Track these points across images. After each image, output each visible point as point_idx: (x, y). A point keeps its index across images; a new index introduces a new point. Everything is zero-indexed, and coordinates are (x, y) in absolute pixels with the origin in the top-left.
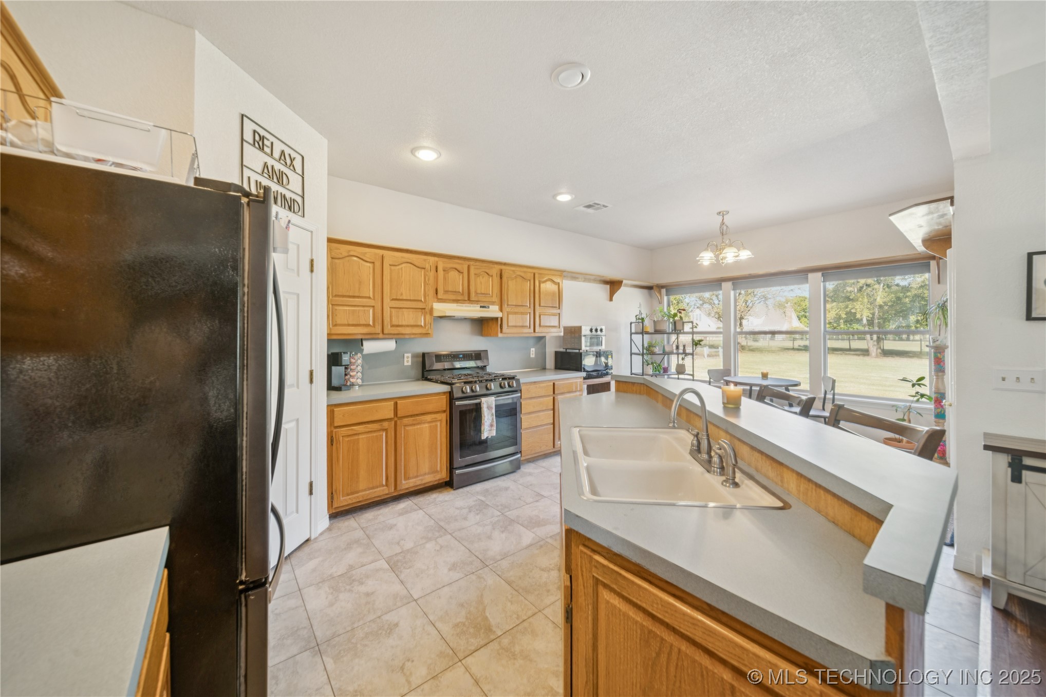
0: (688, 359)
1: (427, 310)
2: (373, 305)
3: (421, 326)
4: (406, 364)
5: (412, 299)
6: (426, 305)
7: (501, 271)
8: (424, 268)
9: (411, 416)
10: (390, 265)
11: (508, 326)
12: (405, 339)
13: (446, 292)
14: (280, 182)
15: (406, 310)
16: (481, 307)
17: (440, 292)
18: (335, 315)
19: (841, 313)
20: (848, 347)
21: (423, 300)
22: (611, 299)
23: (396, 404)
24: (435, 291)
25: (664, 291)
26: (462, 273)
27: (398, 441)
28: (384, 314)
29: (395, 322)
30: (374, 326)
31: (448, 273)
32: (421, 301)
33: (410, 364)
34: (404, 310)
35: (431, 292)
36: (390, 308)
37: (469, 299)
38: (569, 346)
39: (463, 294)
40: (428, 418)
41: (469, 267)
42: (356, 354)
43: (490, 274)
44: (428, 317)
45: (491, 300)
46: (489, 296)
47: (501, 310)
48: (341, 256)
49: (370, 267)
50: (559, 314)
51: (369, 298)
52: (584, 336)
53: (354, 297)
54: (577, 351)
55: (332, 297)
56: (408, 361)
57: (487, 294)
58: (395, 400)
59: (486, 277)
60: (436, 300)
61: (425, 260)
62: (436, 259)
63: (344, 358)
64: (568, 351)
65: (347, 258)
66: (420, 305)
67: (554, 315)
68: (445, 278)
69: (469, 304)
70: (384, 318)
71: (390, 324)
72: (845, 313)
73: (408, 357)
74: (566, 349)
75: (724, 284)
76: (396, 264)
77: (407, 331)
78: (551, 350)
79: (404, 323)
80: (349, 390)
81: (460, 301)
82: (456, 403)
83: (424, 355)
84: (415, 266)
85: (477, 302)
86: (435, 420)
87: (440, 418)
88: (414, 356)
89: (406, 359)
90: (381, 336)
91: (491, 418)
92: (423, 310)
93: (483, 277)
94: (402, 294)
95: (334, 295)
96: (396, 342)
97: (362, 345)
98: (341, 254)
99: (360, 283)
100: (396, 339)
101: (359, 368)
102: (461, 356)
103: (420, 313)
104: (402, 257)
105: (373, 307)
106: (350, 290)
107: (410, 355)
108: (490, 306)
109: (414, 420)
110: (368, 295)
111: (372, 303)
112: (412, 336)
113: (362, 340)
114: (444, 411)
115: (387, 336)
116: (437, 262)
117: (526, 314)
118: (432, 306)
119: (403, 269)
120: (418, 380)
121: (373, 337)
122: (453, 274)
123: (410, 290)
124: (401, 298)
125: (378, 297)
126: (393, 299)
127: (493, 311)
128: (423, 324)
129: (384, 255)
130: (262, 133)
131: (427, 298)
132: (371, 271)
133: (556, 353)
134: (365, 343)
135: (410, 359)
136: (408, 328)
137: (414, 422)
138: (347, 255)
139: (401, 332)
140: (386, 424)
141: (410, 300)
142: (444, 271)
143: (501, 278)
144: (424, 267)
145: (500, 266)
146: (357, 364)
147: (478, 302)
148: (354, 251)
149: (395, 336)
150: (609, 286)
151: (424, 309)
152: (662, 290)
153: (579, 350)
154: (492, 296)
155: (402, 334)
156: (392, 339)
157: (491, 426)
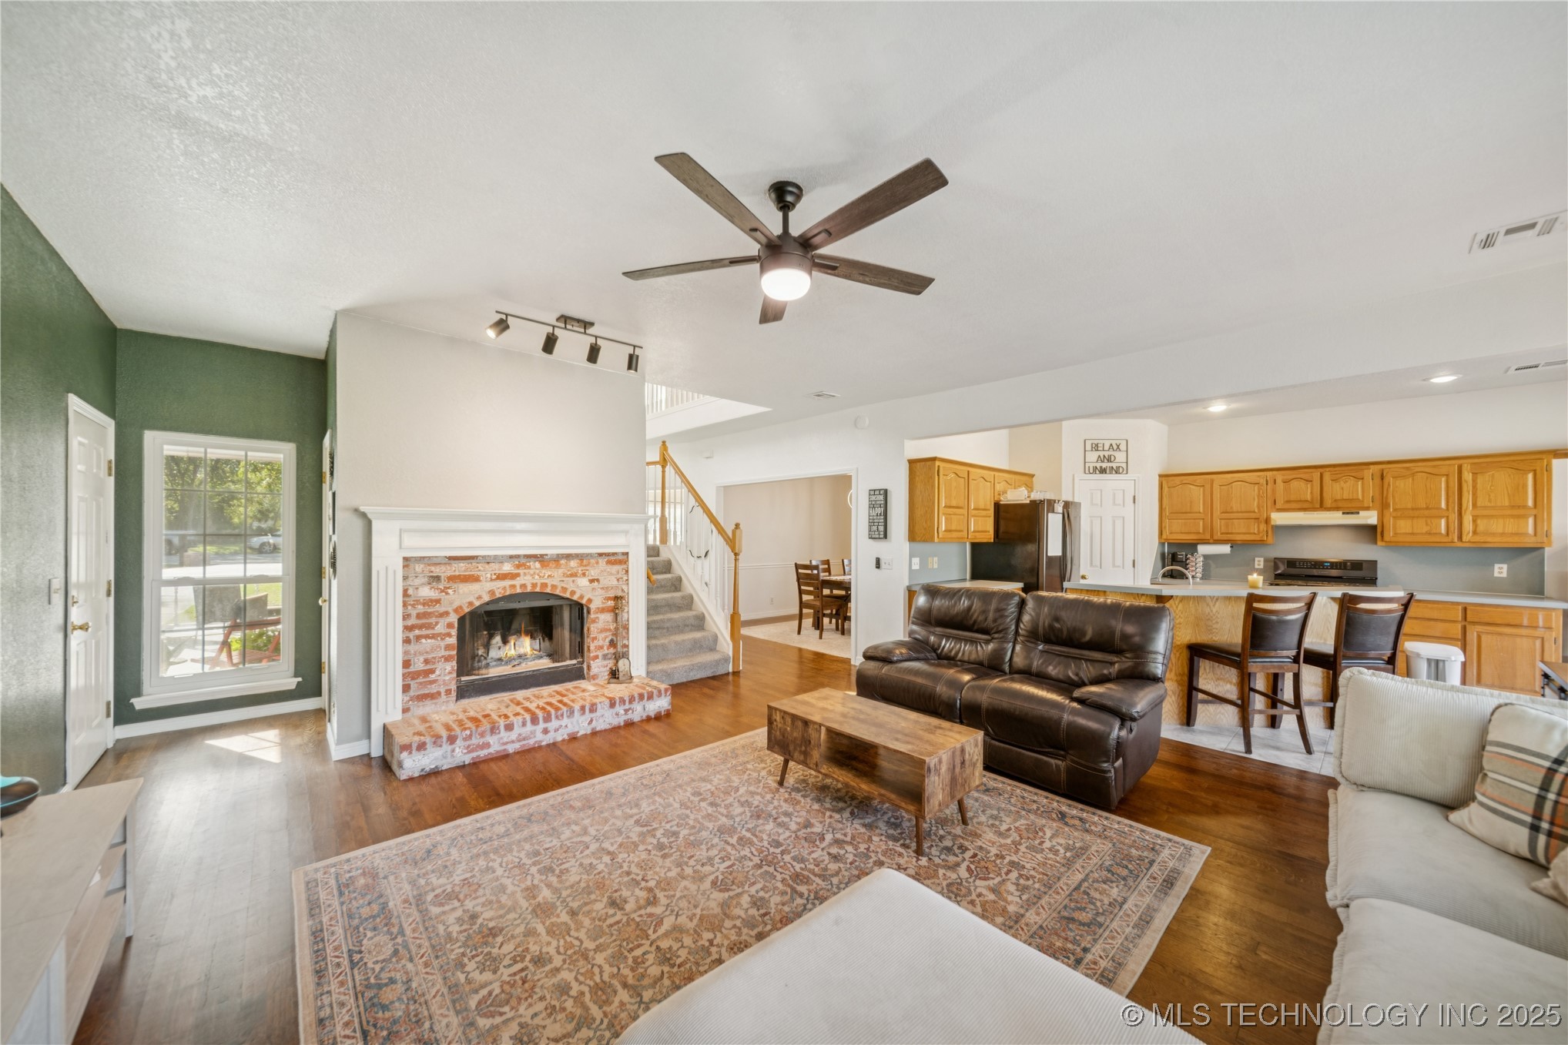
4: (1257, 565)
5: (1242, 510)
6: (1259, 515)
7: (1380, 471)
8: (1258, 484)
10: (1220, 486)
11: (1396, 533)
12: (1243, 544)
13: (1289, 501)
14: (1109, 460)
16: (1343, 513)
17: (1281, 501)
18: (1171, 526)
21: (1255, 511)
24: (1272, 501)
26: (1312, 481)
28: (1214, 524)
29: (1225, 530)
30: (1205, 533)
31: (1290, 483)
33: (1262, 567)
34: (1236, 520)
35: (1270, 503)
36: (1220, 519)
37: (1323, 506)
39: (1314, 502)
41: (1319, 475)
42: (1193, 554)
43: (1362, 477)
44: (1263, 526)
45: (1361, 506)
46: (1358, 501)
47: (1382, 515)
48: (1175, 485)
49: (1200, 490)
51: (1199, 512)
53: (1186, 513)
57: (1354, 499)
59: (1352, 480)
60: (1272, 509)
61: (1259, 476)
62: (1274, 473)
65: (1180, 486)
66: (1253, 515)
68: (1285, 489)
69: (1322, 511)
70: (1214, 527)
71: (1221, 532)
73: (1259, 561)
76: (1227, 484)
77: (1244, 537)
79: (1234, 531)
81: (1309, 510)
83: (1275, 560)
84: (1247, 482)
85: (1336, 508)
88: (1266, 561)
89: (1254, 562)
90: (1214, 541)
93: (1346, 481)
94: (1233, 507)
96: (1231, 547)
97: (1198, 548)
98: (1175, 483)
99: (1191, 502)
100: (1230, 544)
102: (1327, 564)
104: (1233, 478)
105: (1203, 519)
107: (1262, 559)
108: (1363, 512)
110: (1197, 511)
111: (1202, 516)
112: (1245, 542)
113: (1197, 544)
116: (1275, 475)
117: (1442, 517)
118: (1268, 516)
119: (1234, 487)
121: (1205, 542)
122: (1297, 484)
123: (1240, 503)
124: (1232, 511)
125: (1208, 511)
126: (1224, 512)
127: (1366, 517)
128: (1255, 532)
129: (1214, 479)
130: (1096, 442)
131: (1261, 508)
132: (1201, 492)
135: (1262, 563)
138: (1180, 484)
139: (1231, 539)
142: (1283, 482)
143: (1382, 479)
144: (1258, 482)
145: (1380, 466)
146: (1195, 561)
147: (1339, 509)
148: (1186, 480)
151: (1258, 518)
155: (1233, 540)
156: (1225, 544)
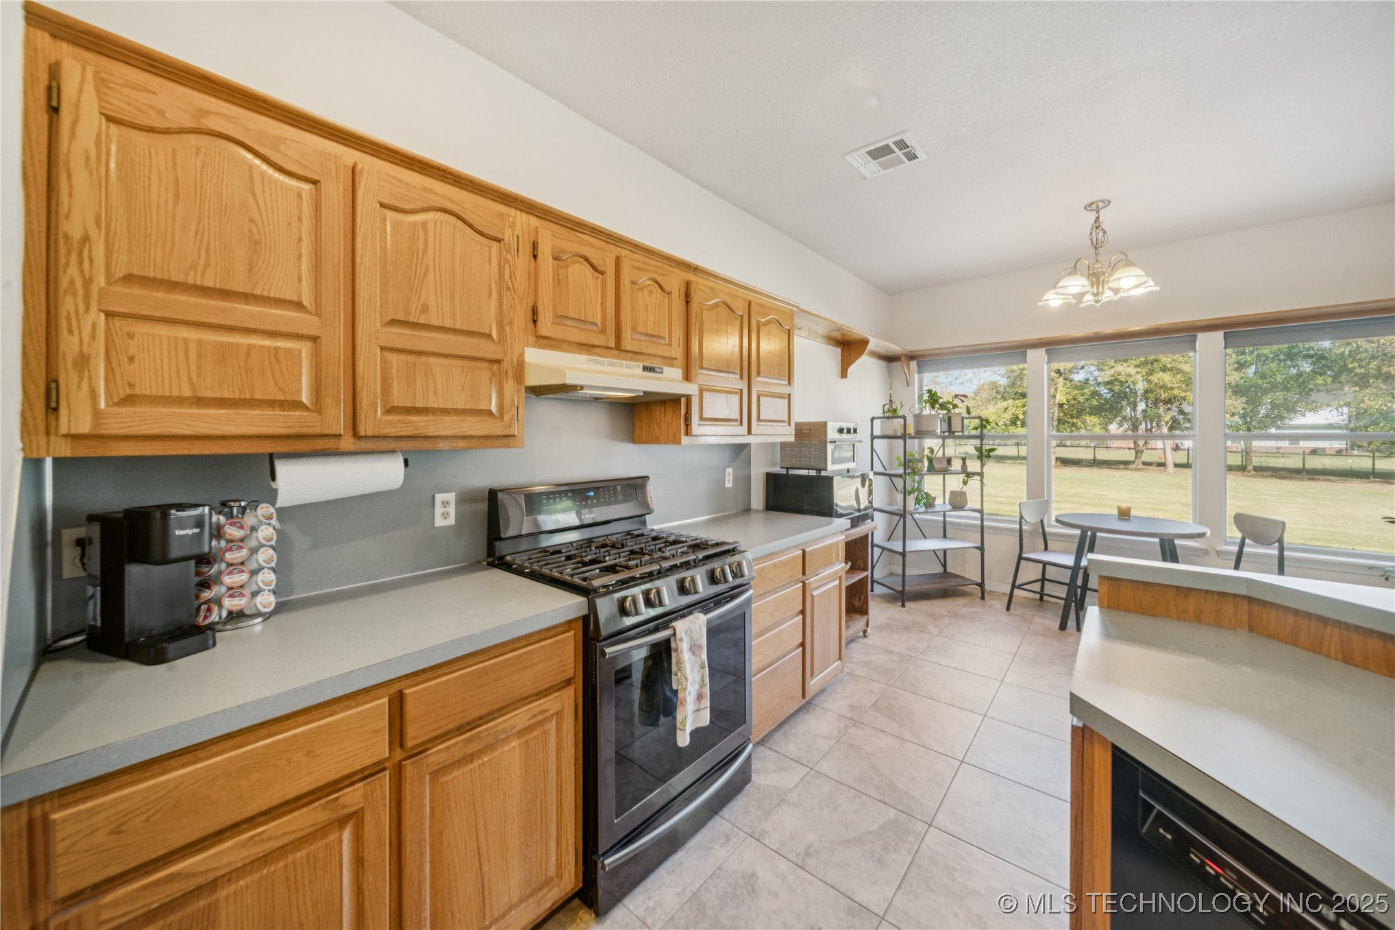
0: (974, 482)
1: (506, 365)
2: (314, 332)
3: (490, 413)
4: (439, 522)
5: (458, 327)
6: (506, 352)
7: (688, 284)
8: (499, 240)
9: (460, 730)
10: (382, 205)
11: (702, 418)
12: (435, 451)
13: (561, 318)
15: (441, 361)
16: (645, 369)
17: (545, 317)
18: (124, 359)
19: (1017, 412)
20: (1016, 454)
21: (494, 334)
22: (844, 374)
23: (398, 704)
24: (530, 315)
25: (914, 364)
26: (602, 273)
27: (408, 837)
28: (360, 368)
29: (400, 397)
30: (318, 406)
31: (566, 267)
32: (489, 336)
33: (451, 521)
34: (432, 360)
35: (520, 316)
36: (382, 349)
37: (618, 347)
38: (795, 462)
39: (603, 331)
40: (519, 718)
41: (618, 260)
42: (254, 504)
43: (667, 289)
44: (510, 386)
45: (667, 354)
46: (661, 341)
47: (687, 377)
48: (157, 122)
49: (300, 196)
50: (789, 395)
51: (298, 305)
52: (831, 442)
53: (226, 294)
54: (813, 473)
55: (109, 283)
56: (445, 514)
57: (659, 337)
58: (393, 690)
59: (658, 293)
60: (532, 339)
61: (501, 216)
62: (534, 221)
63: (178, 532)
64: (792, 472)
65: (193, 139)
66: (486, 350)
67: (781, 396)
68: (558, 281)
69: (617, 358)
70: (359, 383)
71: (383, 406)
72: (1022, 412)
73: (445, 504)
74: (787, 469)
75: (1031, 353)
76: (407, 207)
77: (447, 426)
78: (759, 470)
79: (432, 403)
80: (206, 648)
81: (596, 350)
82: (608, 650)
83: (493, 495)
84: (470, 226)
85: (636, 354)
86: (541, 717)
87: (555, 708)
88: (465, 499)
89: (439, 509)
90: (347, 443)
91: (698, 678)
92: (495, 367)
93: (651, 293)
94: (425, 309)
95: (120, 273)
96: (406, 462)
97: (273, 478)
98: (161, 113)
99: (255, 245)
100: (403, 452)
101: (266, 556)
102: (592, 494)
103: (486, 375)
104: (426, 190)
105: (314, 339)
106: (207, 264)
107: (451, 497)
108: (666, 369)
109: (469, 740)
110: (290, 295)
111: (307, 322)
112: (461, 444)
113: (272, 457)
114: (568, 682)
115: (370, 445)
116: (537, 229)
117: (734, 391)
118: (522, 355)
119: (431, 226)
120: (473, 566)
121: (316, 448)
122: (579, 271)
123: (452, 298)
124: (421, 321)
125: (335, 302)
126: (393, 322)
127: (669, 381)
128: (494, 409)
129: (359, 167)
131: (507, 328)
132: (307, 211)
133: (770, 477)
134: (282, 468)
135: (452, 509)
136: (446, 418)
137: (469, 750)
138: (187, 122)
139: (422, 432)
140: (353, 796)
141: (454, 331)
142: (556, 258)
143: (687, 302)
144: (499, 235)
145: (685, 273)
146: (253, 543)
147: (639, 357)
148: (228, 118)
149: (403, 445)
150: (840, 350)
151: (499, 362)
152: (911, 362)
153: (819, 470)
154: (670, 344)
155: (426, 437)
156: (393, 452)
157: (700, 697)
